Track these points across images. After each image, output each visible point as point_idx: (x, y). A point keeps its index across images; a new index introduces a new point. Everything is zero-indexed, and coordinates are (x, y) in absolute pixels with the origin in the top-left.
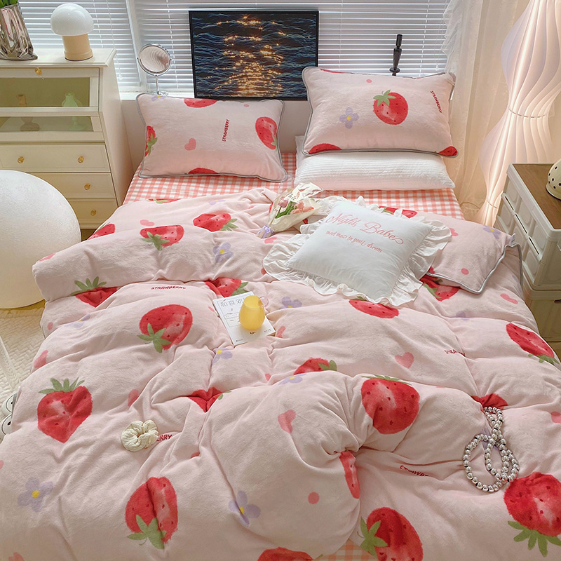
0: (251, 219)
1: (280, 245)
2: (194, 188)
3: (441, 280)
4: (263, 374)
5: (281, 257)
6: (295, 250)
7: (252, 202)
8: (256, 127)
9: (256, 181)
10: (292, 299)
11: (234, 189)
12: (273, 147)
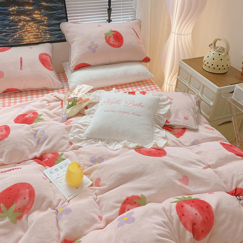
0: (51, 112)
1: (77, 125)
2: (8, 101)
3: (174, 126)
4: (97, 217)
5: (79, 132)
6: (86, 126)
7: (49, 102)
8: (40, 59)
9: (45, 91)
10: (97, 157)
11: (33, 97)
12: (51, 70)
